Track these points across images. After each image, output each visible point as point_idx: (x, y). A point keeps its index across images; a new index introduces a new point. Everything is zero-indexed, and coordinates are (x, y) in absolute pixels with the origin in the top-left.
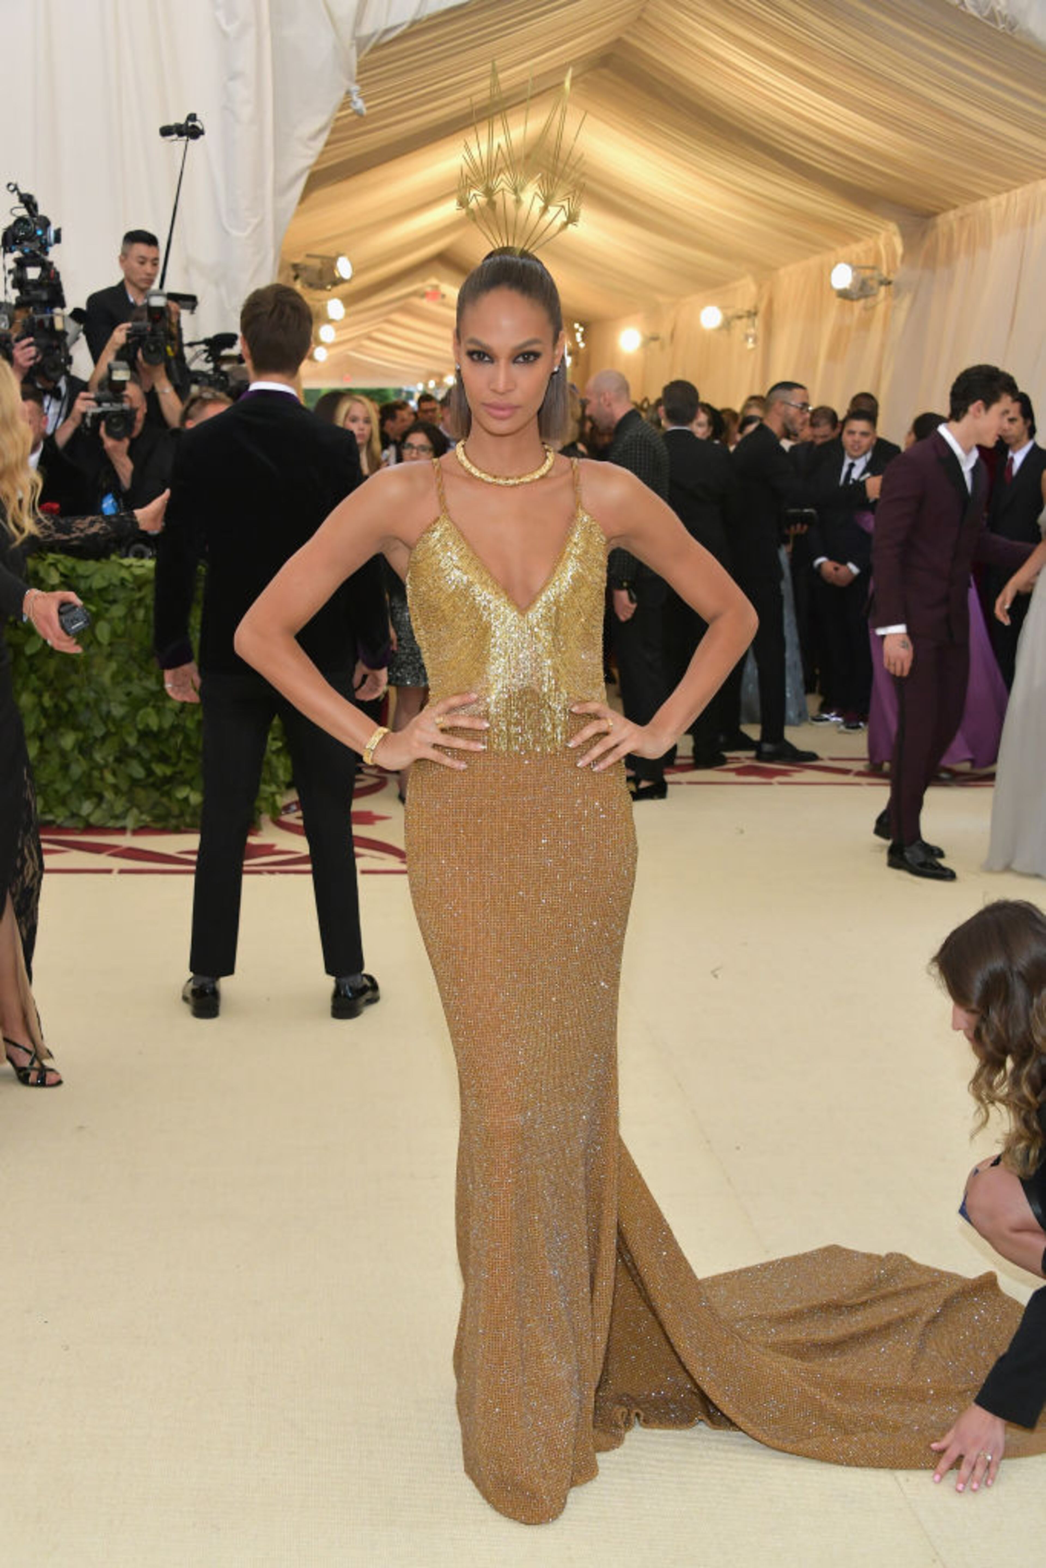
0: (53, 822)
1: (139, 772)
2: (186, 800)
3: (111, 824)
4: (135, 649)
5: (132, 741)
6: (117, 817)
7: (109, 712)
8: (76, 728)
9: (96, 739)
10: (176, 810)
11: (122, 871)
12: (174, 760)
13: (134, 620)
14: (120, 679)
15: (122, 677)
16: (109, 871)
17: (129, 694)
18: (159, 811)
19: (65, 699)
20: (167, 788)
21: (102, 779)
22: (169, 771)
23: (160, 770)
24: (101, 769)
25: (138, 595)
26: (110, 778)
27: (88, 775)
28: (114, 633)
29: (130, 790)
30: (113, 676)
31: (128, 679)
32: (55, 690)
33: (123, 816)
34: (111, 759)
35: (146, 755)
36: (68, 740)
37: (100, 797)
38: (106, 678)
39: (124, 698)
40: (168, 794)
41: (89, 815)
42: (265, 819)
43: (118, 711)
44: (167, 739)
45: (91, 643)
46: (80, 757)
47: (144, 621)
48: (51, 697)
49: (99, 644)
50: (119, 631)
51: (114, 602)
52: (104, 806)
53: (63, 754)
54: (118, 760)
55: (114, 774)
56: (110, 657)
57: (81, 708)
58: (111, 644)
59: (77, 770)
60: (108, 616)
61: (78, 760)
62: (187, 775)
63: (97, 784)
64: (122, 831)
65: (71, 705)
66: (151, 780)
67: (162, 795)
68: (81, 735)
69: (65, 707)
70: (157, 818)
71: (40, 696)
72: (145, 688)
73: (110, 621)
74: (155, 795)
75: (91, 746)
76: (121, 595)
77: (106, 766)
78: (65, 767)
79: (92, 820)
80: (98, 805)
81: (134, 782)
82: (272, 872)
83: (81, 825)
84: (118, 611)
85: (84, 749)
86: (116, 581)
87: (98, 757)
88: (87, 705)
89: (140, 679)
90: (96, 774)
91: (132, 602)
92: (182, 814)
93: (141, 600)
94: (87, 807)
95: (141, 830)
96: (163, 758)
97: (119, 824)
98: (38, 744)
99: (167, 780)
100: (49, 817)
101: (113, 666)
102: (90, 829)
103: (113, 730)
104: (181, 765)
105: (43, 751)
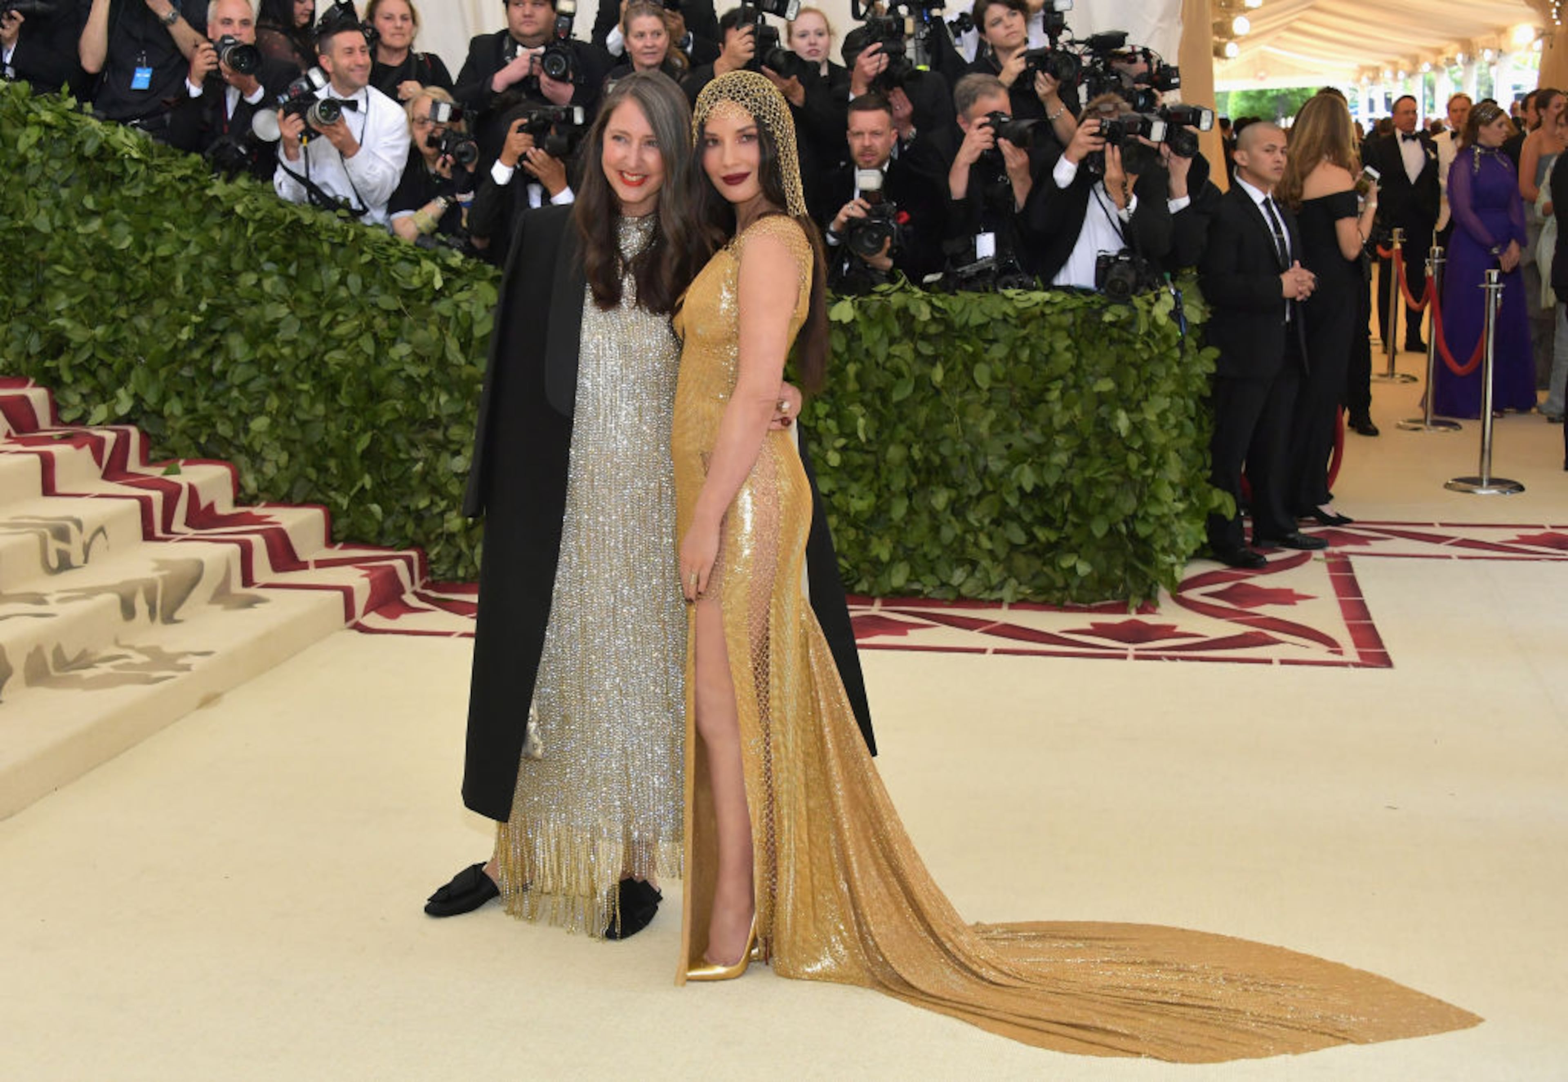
0: (920, 592)
1: (1019, 537)
2: (1073, 569)
3: (985, 596)
4: (1017, 395)
5: (1013, 501)
6: (992, 589)
7: (986, 467)
8: (950, 485)
9: (970, 497)
10: (1060, 583)
11: (997, 652)
12: (1058, 523)
13: (1017, 360)
14: (999, 429)
15: (1002, 426)
16: (983, 651)
17: (1009, 446)
18: (1041, 581)
19: (937, 453)
20: (1049, 555)
21: (976, 544)
22: (1053, 537)
23: (1042, 534)
24: (975, 531)
25: (1023, 332)
26: (986, 543)
27: (961, 540)
28: (994, 378)
29: (1009, 558)
30: (992, 426)
31: (1009, 429)
32: (926, 442)
33: (1001, 586)
34: (987, 521)
35: (1027, 518)
36: (941, 499)
37: (974, 564)
38: (983, 428)
39: (1005, 452)
40: (1052, 563)
41: (960, 585)
42: (1163, 594)
43: (996, 466)
44: (1052, 499)
45: (968, 387)
46: (953, 519)
47: (1028, 363)
48: (921, 450)
49: (978, 388)
50: (1000, 376)
51: (995, 341)
52: (978, 575)
53: (933, 514)
54: (996, 522)
55: (991, 538)
56: (988, 404)
57: (955, 462)
58: (990, 390)
59: (947, 534)
60: (987, 357)
61: (949, 521)
62: (1074, 542)
63: (971, 551)
64: (997, 604)
65: (943, 458)
66: (1032, 546)
67: (1044, 564)
68: (953, 494)
69: (937, 460)
70: (1040, 590)
71: (910, 447)
72: (1027, 440)
73: (989, 363)
74: (1037, 564)
75: (966, 506)
76: (1003, 332)
77: (981, 529)
78: (935, 530)
79: (964, 591)
80: (971, 574)
81: (1014, 547)
82: (1172, 659)
83: (951, 596)
84: (999, 351)
85: (957, 509)
86: (998, 316)
87: (972, 518)
88: (962, 458)
89: (1023, 430)
90: (970, 538)
91: (1016, 339)
92: (1067, 587)
93: (1025, 338)
94: (958, 576)
95: (1020, 604)
96: (1046, 521)
97: (996, 596)
98: (906, 502)
99: (1052, 546)
100: (916, 586)
101: (992, 414)
102: (962, 601)
103: (990, 487)
104: (1068, 529)
105: (911, 511)
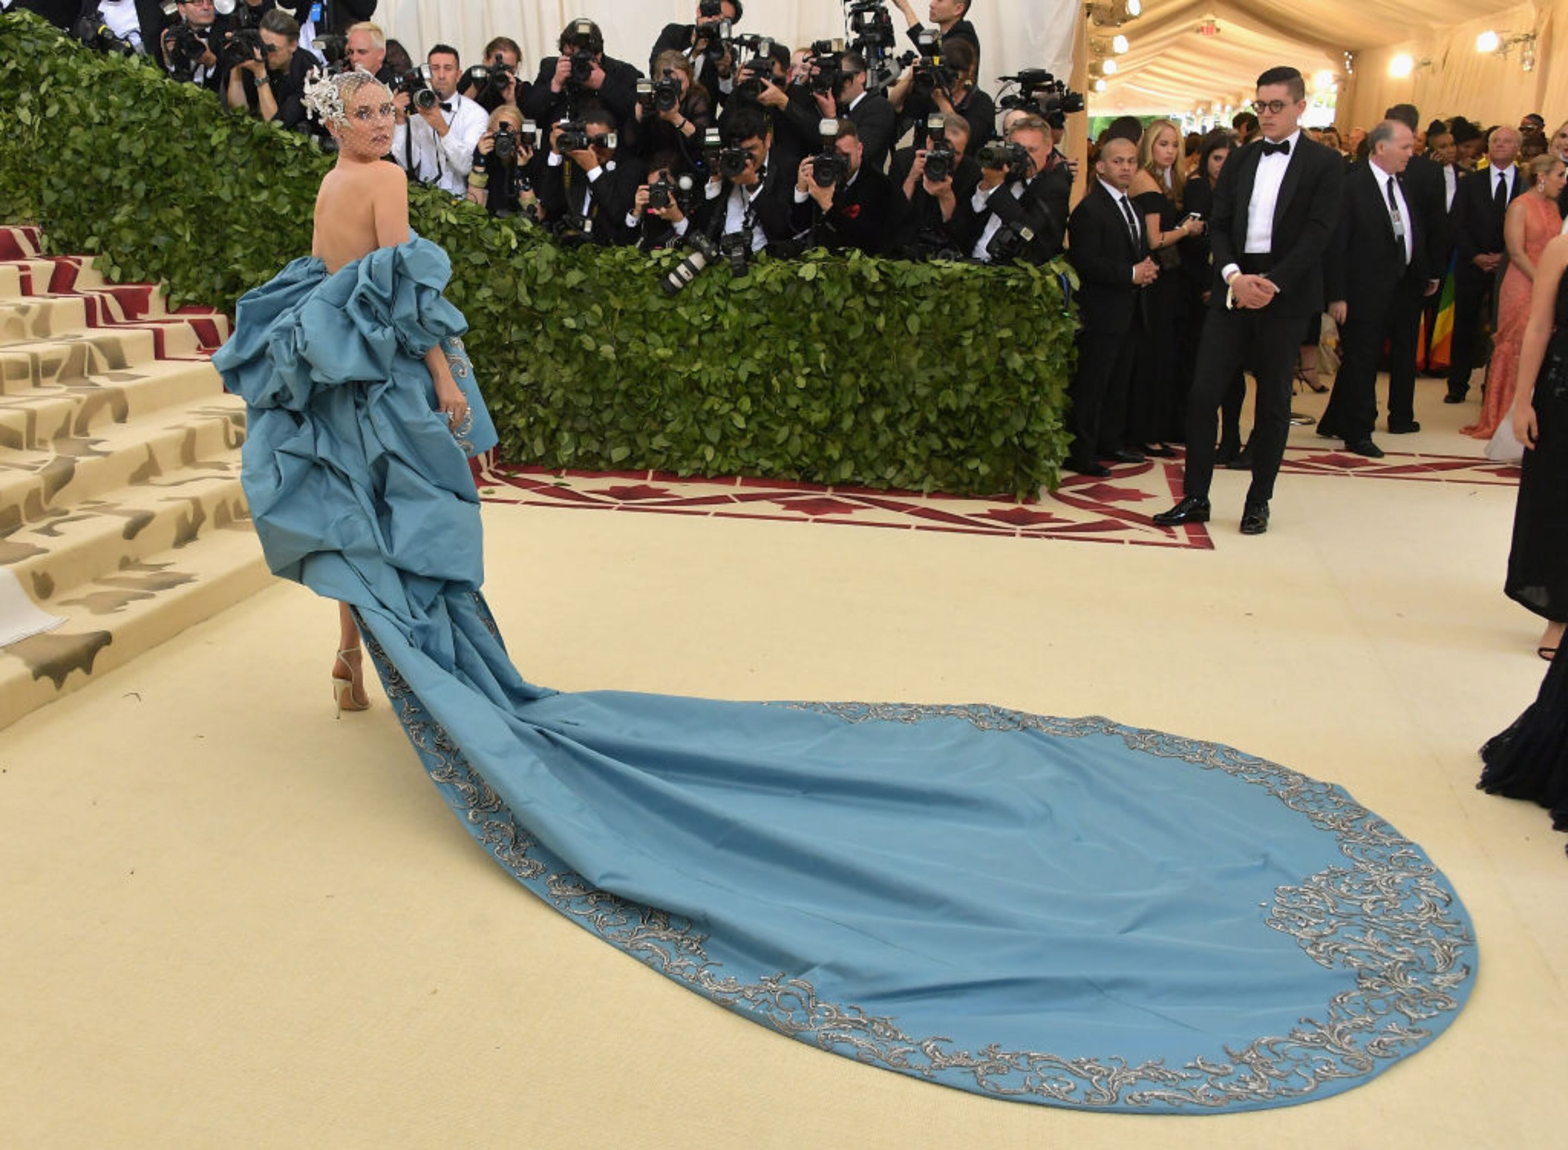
0: (861, 483)
1: (937, 445)
2: (976, 470)
3: (910, 487)
4: (940, 339)
5: (932, 418)
6: (915, 482)
7: (914, 392)
8: (885, 404)
9: (901, 415)
10: (966, 479)
11: (918, 528)
12: (967, 436)
13: (941, 313)
14: (925, 364)
15: (927, 362)
16: (908, 527)
17: (932, 377)
18: (952, 478)
19: (878, 380)
20: (959, 459)
21: (905, 449)
22: (962, 446)
23: (954, 443)
24: (904, 440)
25: (946, 293)
26: (912, 449)
27: (894, 445)
28: (922, 325)
29: (928, 461)
30: (920, 361)
31: (933, 365)
32: (870, 372)
33: (921, 480)
34: (913, 432)
35: (944, 430)
36: (879, 415)
37: (902, 464)
38: (913, 363)
39: (927, 381)
40: (961, 465)
41: (892, 479)
42: (1044, 490)
43: (922, 392)
44: (963, 417)
45: (902, 333)
46: (887, 429)
47: (949, 315)
48: (866, 378)
49: (909, 333)
50: (927, 324)
51: (924, 298)
52: (905, 471)
53: (873, 426)
54: (920, 433)
55: (915, 445)
56: (918, 345)
57: (890, 388)
58: (919, 334)
59: (884, 440)
60: (918, 310)
61: (885, 431)
62: (978, 449)
63: (901, 452)
64: (919, 493)
65: (882, 384)
66: (946, 452)
67: (956, 465)
68: (889, 411)
69: (877, 386)
70: (949, 485)
71: (858, 377)
72: (946, 373)
73: (919, 315)
74: (949, 465)
75: (899, 420)
76: (930, 292)
77: (909, 437)
78: (874, 437)
79: (895, 483)
80: (900, 471)
81: (933, 452)
82: (1050, 537)
83: (885, 487)
84: (927, 306)
85: (891, 423)
86: (927, 280)
87: (902, 429)
88: (896, 385)
89: (943, 365)
90: (900, 444)
91: (941, 297)
92: (971, 482)
93: (947, 297)
94: (890, 472)
95: (935, 494)
96: (958, 434)
97: (917, 488)
98: (853, 416)
99: (961, 452)
100: (859, 479)
101: (920, 353)
102: (892, 490)
103: (917, 408)
104: (974, 440)
105: (857, 423)
